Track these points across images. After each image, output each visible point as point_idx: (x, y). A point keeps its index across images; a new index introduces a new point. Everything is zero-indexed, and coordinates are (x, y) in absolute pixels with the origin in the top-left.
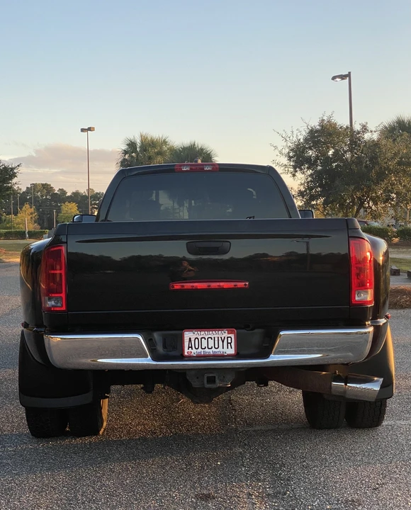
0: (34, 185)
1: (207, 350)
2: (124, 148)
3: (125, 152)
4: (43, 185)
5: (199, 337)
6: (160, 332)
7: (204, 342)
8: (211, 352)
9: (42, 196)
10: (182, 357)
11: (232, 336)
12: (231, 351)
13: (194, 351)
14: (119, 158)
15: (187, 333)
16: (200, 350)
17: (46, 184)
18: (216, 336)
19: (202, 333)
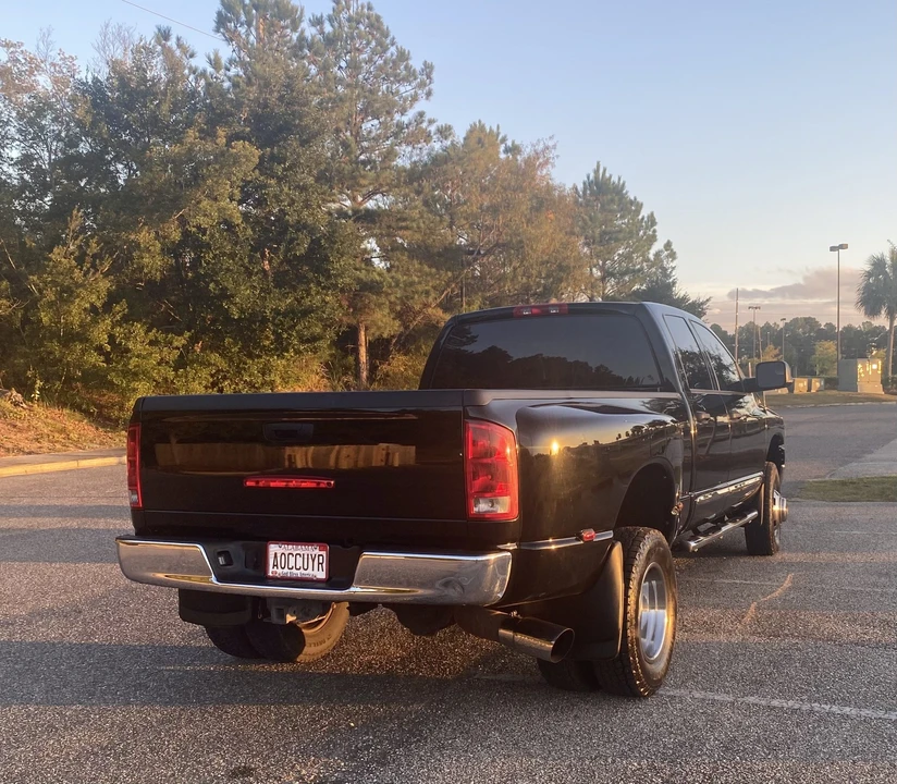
0: (796, 320)
1: (294, 571)
2: (868, 269)
3: (869, 274)
4: (805, 319)
5: (287, 553)
6: (241, 543)
7: (292, 559)
8: (298, 573)
9: (804, 333)
10: (264, 579)
11: (324, 553)
12: (322, 575)
13: (280, 571)
14: (861, 282)
15: (272, 546)
16: (286, 570)
17: (810, 318)
18: (306, 552)
19: (290, 547)
